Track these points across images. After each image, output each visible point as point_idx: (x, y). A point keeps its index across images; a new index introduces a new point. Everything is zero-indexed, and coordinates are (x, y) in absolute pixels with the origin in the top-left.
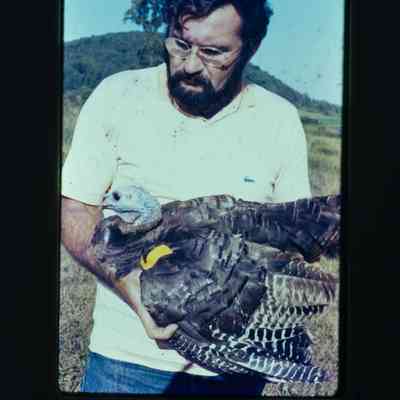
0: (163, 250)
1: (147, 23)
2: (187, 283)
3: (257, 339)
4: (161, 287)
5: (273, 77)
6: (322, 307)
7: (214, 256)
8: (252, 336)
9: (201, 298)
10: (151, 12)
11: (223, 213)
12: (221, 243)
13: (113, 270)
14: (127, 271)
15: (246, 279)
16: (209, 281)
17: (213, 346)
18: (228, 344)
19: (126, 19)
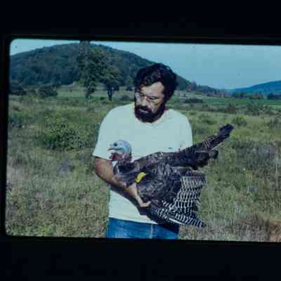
0: (142, 175)
2: (153, 185)
3: (179, 207)
4: (144, 187)
6: (202, 186)
7: (161, 174)
8: (177, 205)
9: (159, 190)
11: (161, 158)
12: (163, 169)
13: (125, 184)
14: (131, 184)
15: (174, 180)
16: (161, 184)
17: (163, 210)
18: (168, 209)
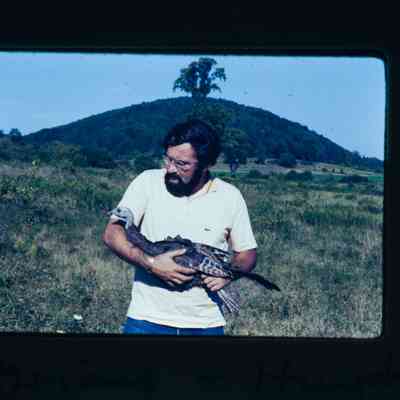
1: (196, 90)
5: (321, 136)
10: (199, 80)
19: (175, 87)
